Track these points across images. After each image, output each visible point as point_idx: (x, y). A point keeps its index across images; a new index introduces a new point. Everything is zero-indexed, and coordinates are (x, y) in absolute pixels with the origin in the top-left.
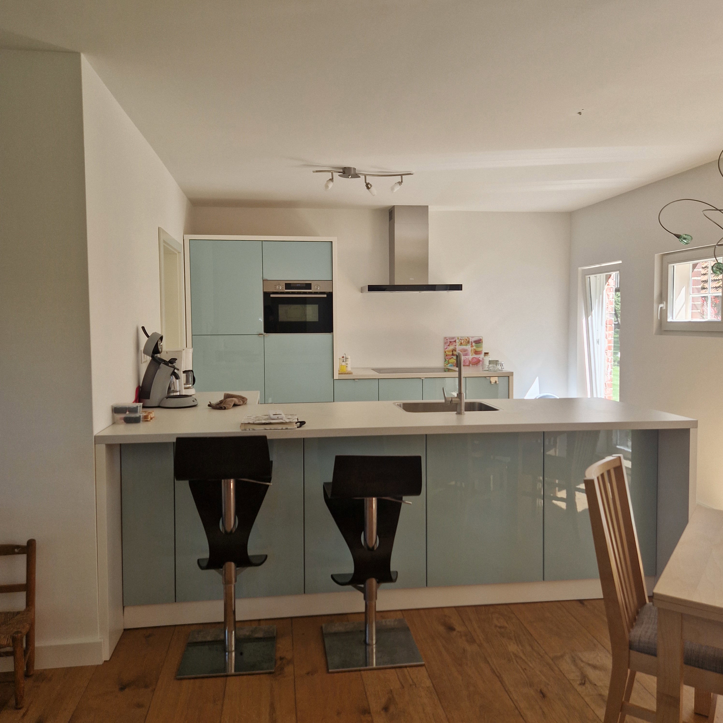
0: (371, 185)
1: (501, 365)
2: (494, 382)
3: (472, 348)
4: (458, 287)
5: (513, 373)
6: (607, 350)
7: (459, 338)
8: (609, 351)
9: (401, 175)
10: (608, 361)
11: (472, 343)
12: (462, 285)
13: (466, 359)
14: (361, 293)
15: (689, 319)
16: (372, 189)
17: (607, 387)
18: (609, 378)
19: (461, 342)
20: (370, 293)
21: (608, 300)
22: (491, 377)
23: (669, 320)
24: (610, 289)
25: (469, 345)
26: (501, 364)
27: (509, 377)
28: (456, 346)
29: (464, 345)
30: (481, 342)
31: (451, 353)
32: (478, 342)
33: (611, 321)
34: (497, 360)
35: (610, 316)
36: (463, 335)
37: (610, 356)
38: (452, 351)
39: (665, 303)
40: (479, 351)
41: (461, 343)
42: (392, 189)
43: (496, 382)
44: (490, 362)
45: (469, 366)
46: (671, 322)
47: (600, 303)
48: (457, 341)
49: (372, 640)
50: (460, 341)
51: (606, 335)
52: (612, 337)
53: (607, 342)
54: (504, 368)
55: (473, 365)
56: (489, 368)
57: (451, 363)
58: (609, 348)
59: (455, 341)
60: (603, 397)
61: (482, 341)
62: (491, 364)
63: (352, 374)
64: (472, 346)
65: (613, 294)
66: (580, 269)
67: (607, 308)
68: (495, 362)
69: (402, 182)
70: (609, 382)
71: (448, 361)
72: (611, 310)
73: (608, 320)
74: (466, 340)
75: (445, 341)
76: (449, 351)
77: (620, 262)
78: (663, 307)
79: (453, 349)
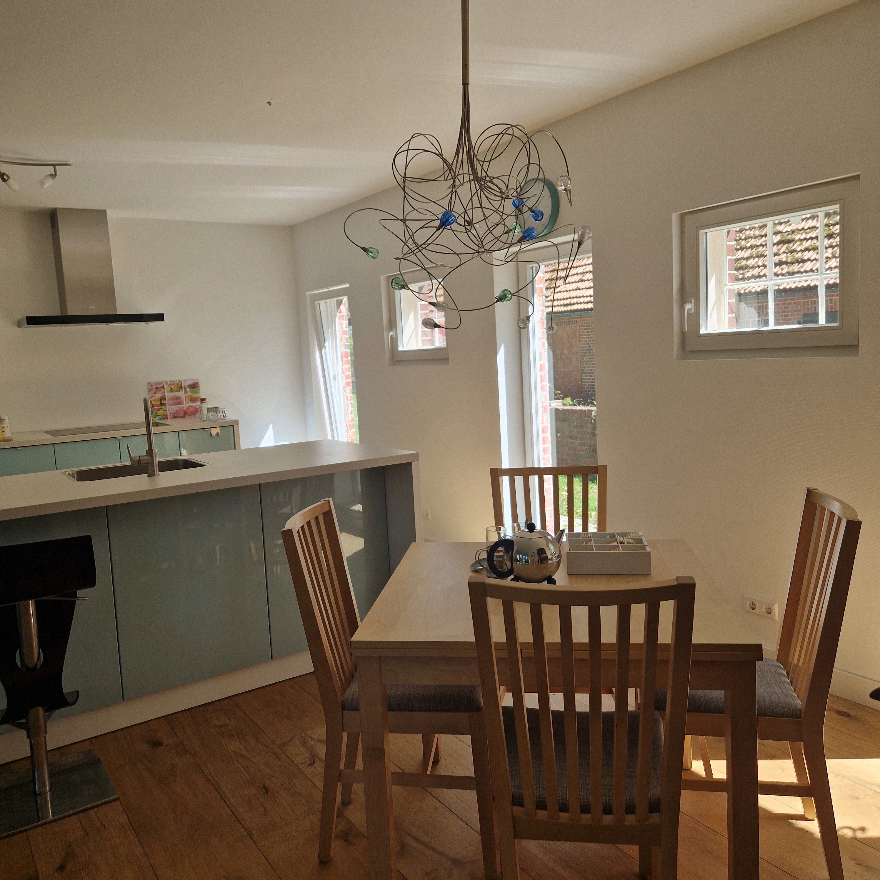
0: (7, 176)
1: (222, 413)
2: (216, 434)
3: (187, 395)
4: (160, 317)
5: (238, 421)
6: (345, 387)
7: (168, 383)
8: (347, 387)
9: (54, 165)
10: (347, 399)
11: (186, 388)
12: (163, 314)
13: (179, 408)
14: (19, 328)
15: (420, 347)
16: (11, 182)
17: (348, 429)
18: (350, 418)
19: (172, 387)
20: (30, 327)
21: (341, 329)
22: (211, 429)
23: (400, 349)
24: (343, 317)
25: (182, 391)
26: (223, 411)
27: (233, 426)
28: (164, 393)
29: (176, 391)
30: (197, 386)
31: (159, 402)
32: (194, 386)
33: (346, 353)
34: (216, 406)
35: (345, 348)
36: (172, 379)
37: (349, 394)
38: (159, 400)
39: (394, 330)
40: (196, 398)
41: (172, 389)
42: (42, 183)
43: (218, 434)
44: (209, 410)
45: (184, 417)
46: (402, 351)
47: (333, 332)
48: (166, 386)
49: (45, 786)
50: (170, 386)
51: (343, 369)
52: (349, 372)
53: (344, 377)
54: (226, 416)
55: (190, 416)
56: (208, 418)
57: (160, 415)
58: (348, 384)
59: (163, 387)
60: (345, 440)
61: (199, 385)
62: (210, 412)
63: (12, 441)
64: (186, 392)
65: (346, 323)
66: (308, 293)
67: (342, 338)
68: (214, 409)
69: (56, 174)
70: (350, 423)
71: (156, 413)
72: (345, 341)
73: (344, 352)
74: (178, 384)
75: (149, 388)
76: (155, 401)
77: (348, 285)
78: (393, 335)
79: (161, 397)
